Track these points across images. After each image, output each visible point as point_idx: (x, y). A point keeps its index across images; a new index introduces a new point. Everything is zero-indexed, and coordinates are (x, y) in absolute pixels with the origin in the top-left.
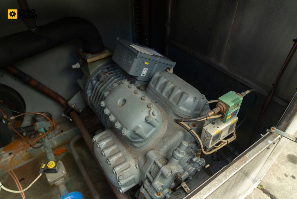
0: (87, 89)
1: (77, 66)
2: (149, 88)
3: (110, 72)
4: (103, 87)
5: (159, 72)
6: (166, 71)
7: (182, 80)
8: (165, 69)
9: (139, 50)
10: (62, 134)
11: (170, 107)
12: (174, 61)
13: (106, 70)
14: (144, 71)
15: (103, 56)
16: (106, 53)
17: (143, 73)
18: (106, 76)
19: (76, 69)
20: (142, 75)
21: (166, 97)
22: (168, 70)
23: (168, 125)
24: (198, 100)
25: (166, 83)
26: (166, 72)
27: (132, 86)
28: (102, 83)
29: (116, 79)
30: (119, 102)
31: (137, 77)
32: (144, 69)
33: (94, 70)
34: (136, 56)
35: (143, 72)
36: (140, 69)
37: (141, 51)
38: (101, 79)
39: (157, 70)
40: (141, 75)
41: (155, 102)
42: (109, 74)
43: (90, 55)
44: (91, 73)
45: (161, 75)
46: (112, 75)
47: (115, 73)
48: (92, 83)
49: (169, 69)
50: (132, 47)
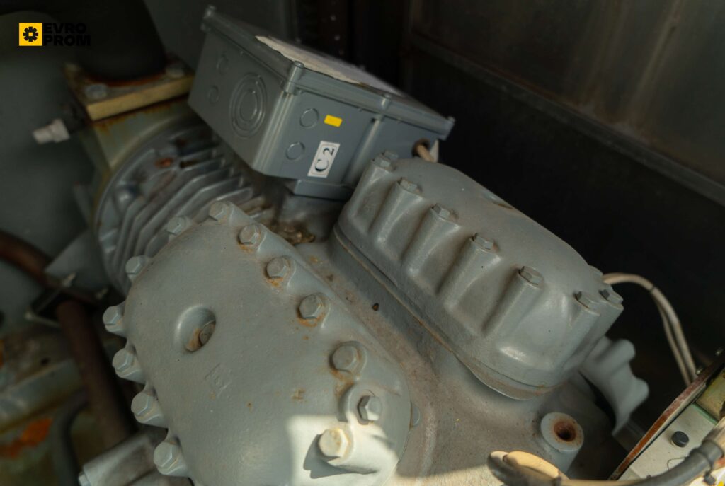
0: (99, 224)
1: (57, 132)
2: (341, 234)
3: (185, 159)
4: (155, 219)
5: (388, 159)
6: (415, 154)
7: (494, 197)
8: (410, 145)
9: (294, 59)
10: (46, 372)
11: (447, 339)
12: (445, 114)
13: (170, 151)
14: (320, 154)
15: (160, 91)
16: (173, 80)
17: (315, 164)
18: (165, 174)
19: (51, 146)
20: (312, 173)
21: (426, 286)
22: (421, 150)
23: (438, 435)
24: (593, 313)
25: (425, 216)
26: (417, 158)
27: (256, 235)
28: (153, 205)
29: (207, 189)
30: (184, 322)
31: (293, 181)
32: (323, 145)
33: (123, 151)
34: (283, 86)
35: (315, 160)
36: (302, 144)
37: (306, 65)
38: (148, 187)
39: (378, 152)
40: (310, 174)
41: (369, 304)
42: (183, 165)
43: (103, 87)
44: (113, 162)
45: (396, 176)
46: (193, 170)
47: (207, 163)
48: (115, 200)
49: (427, 145)
50: (265, 45)
